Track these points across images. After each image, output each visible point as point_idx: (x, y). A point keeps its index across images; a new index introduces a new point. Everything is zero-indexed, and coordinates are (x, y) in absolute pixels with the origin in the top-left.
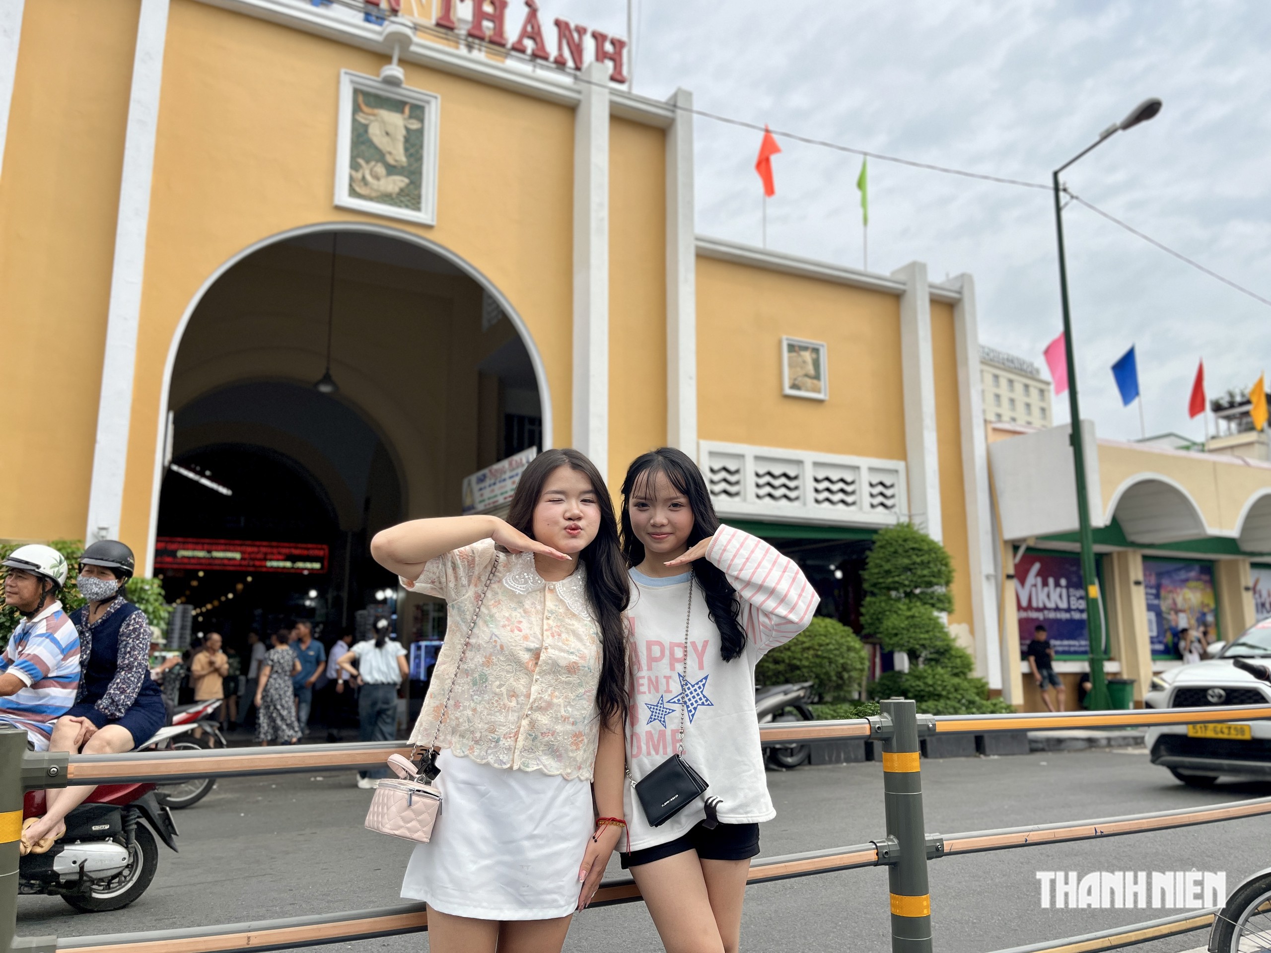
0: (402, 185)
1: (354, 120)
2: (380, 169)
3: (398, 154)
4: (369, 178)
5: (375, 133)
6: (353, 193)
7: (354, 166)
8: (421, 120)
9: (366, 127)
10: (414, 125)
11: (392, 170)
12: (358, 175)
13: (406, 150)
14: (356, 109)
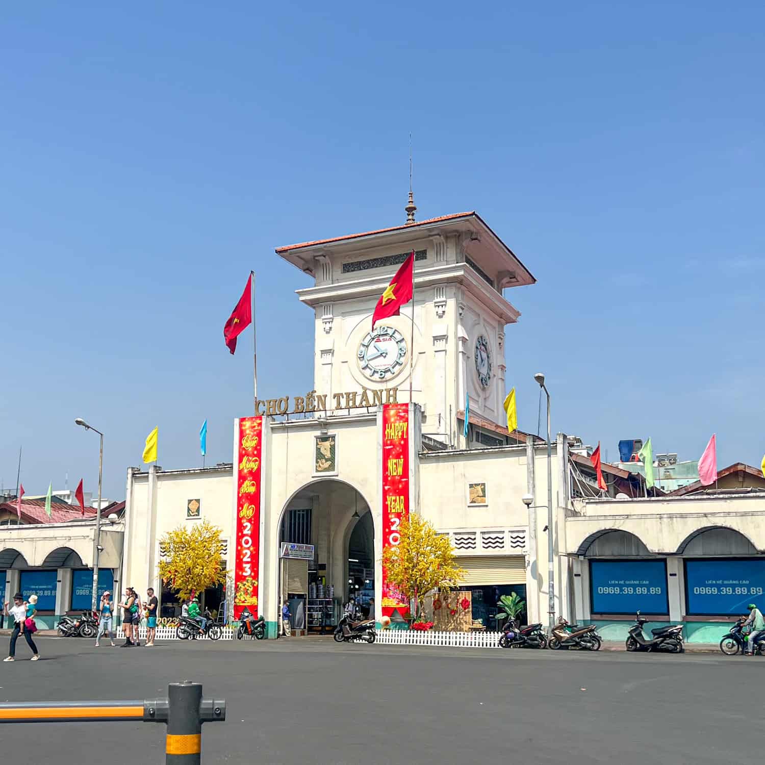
0: (329, 464)
1: (317, 448)
2: (324, 461)
3: (328, 454)
4: (321, 465)
5: (322, 451)
6: (317, 471)
7: (317, 462)
8: (334, 441)
9: (320, 449)
10: (333, 443)
11: (327, 460)
12: (318, 465)
13: (331, 452)
14: (317, 444)
